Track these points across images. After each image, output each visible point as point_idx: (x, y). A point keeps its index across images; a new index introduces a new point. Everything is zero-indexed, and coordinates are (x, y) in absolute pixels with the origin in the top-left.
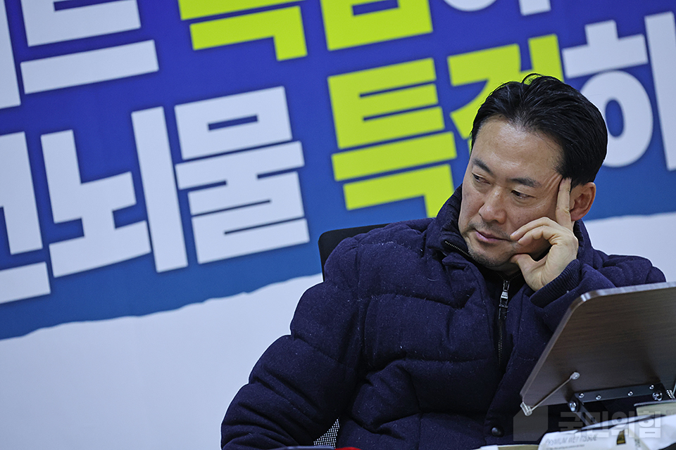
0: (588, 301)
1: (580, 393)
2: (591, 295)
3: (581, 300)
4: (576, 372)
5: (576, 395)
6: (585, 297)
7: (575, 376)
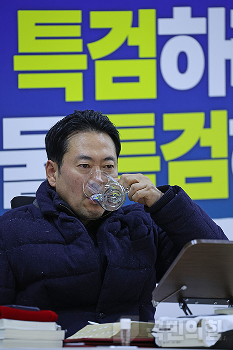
0: (195, 245)
1: (186, 298)
2: (197, 241)
3: (191, 243)
4: (185, 285)
5: (184, 299)
6: (194, 242)
7: (184, 288)
